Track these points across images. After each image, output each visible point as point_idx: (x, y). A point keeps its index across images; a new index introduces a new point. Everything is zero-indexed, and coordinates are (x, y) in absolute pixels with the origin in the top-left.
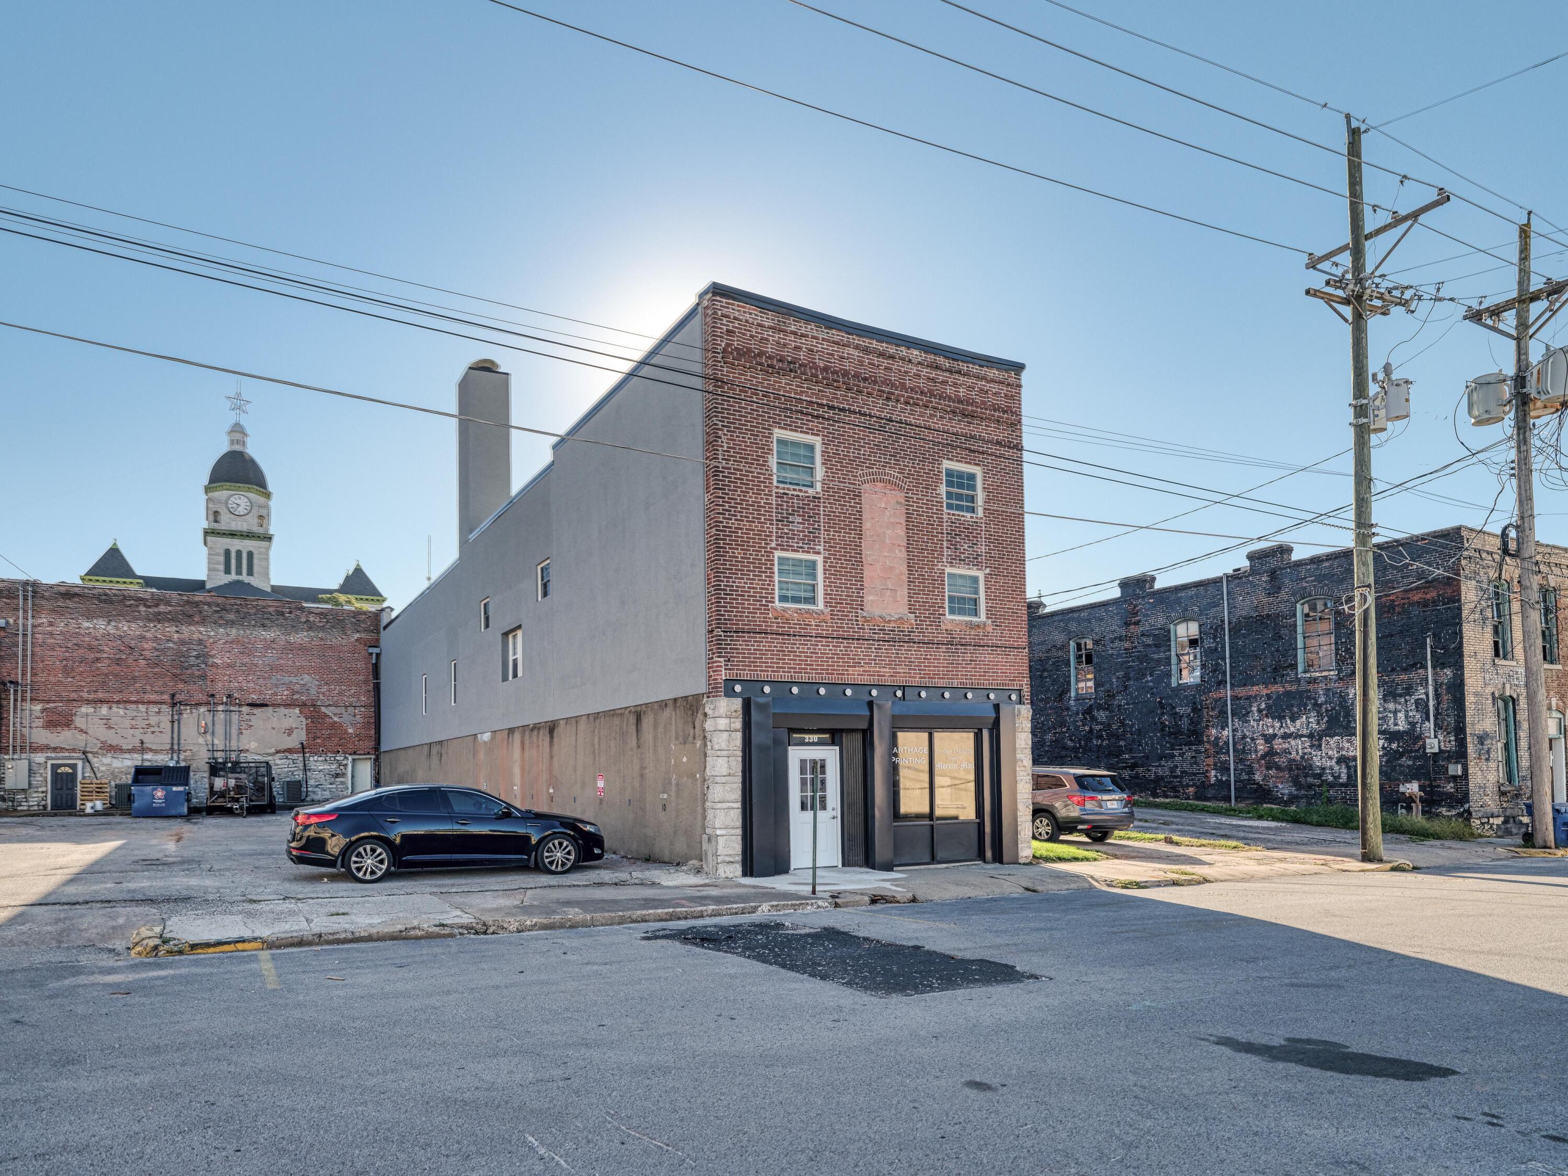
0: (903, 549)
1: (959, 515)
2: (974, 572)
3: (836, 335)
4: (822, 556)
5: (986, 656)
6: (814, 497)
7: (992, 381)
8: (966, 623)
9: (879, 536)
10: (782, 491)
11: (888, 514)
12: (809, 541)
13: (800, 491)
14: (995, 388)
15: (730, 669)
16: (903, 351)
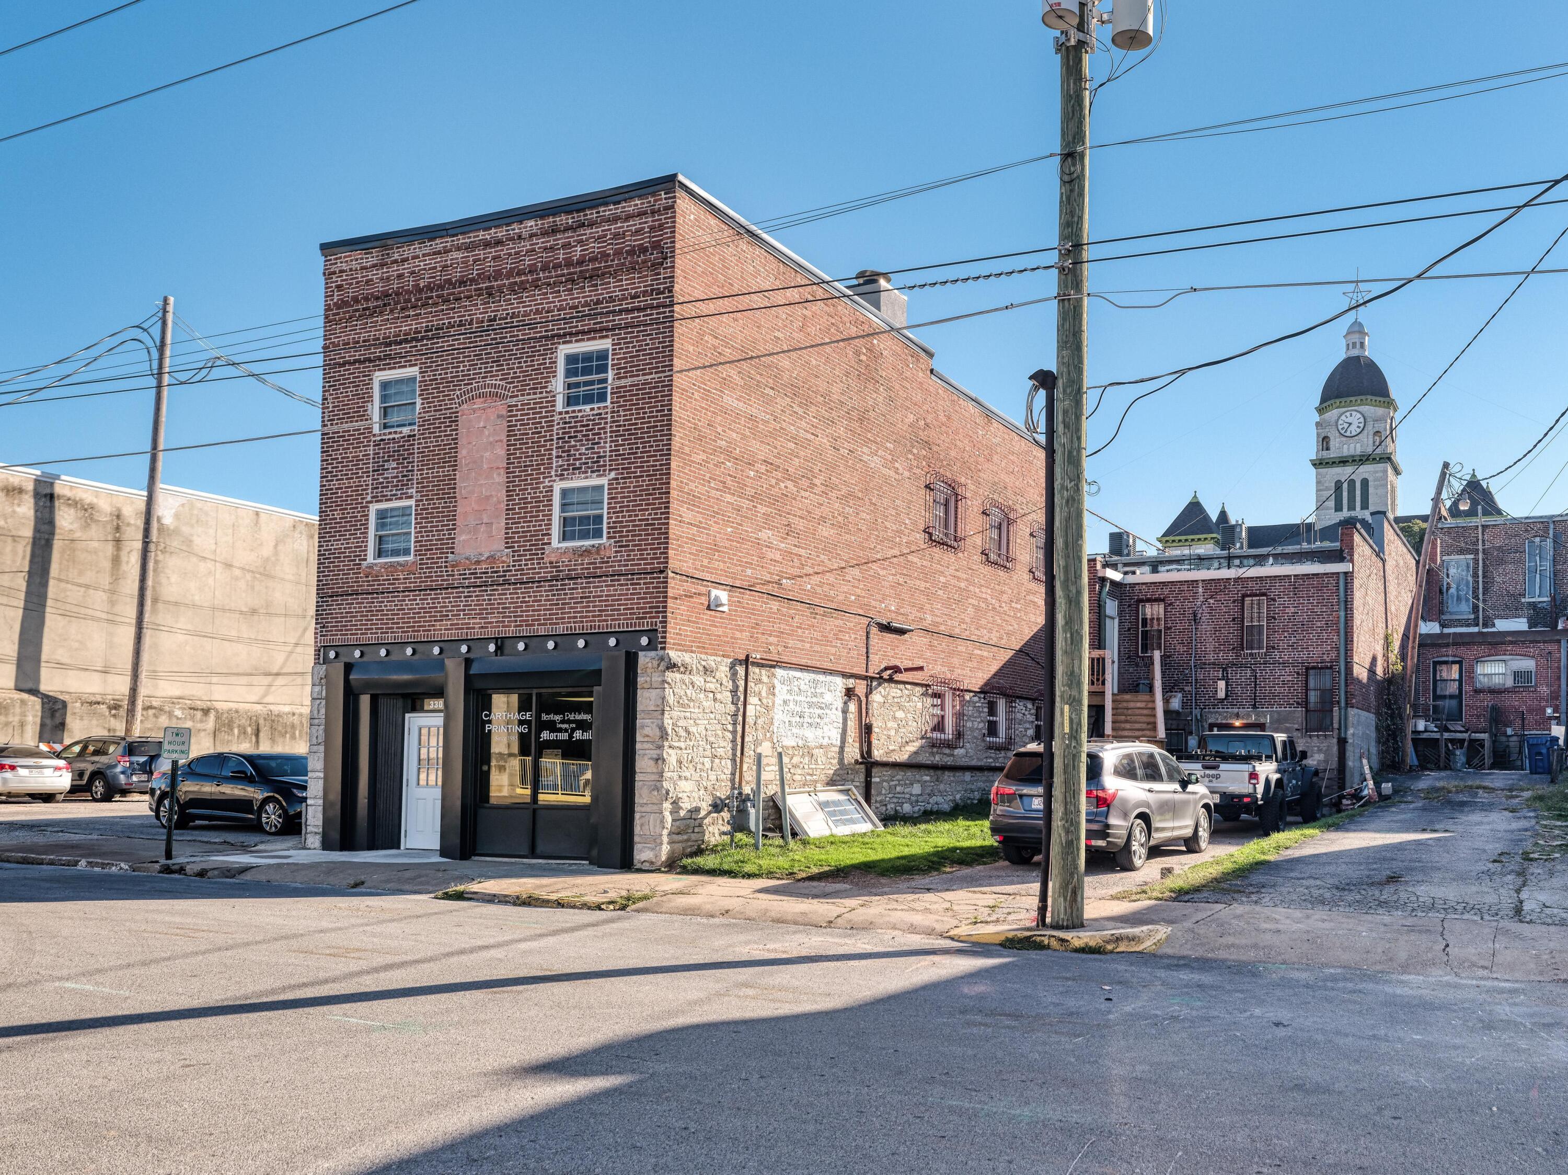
0: (502, 472)
1: (574, 411)
2: (594, 481)
3: (439, 244)
4: (414, 500)
5: (604, 589)
6: (409, 436)
7: (628, 217)
8: (575, 551)
9: (475, 462)
10: (379, 438)
11: (487, 433)
12: (401, 486)
13: (395, 433)
14: (634, 224)
15: (324, 636)
16: (516, 228)
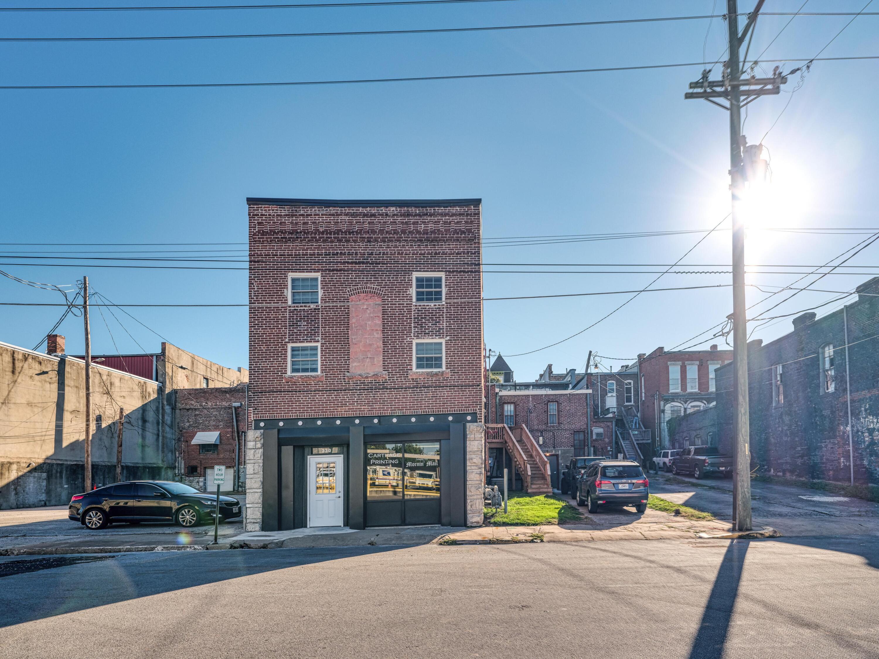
0: (380, 332)
1: (424, 305)
2: (437, 340)
3: (332, 210)
4: (320, 343)
5: (445, 393)
6: (315, 309)
7: (453, 215)
8: (428, 374)
9: (361, 326)
10: (293, 308)
11: (369, 312)
12: (311, 336)
13: (305, 306)
14: (457, 219)
15: (256, 414)
16: (383, 210)
